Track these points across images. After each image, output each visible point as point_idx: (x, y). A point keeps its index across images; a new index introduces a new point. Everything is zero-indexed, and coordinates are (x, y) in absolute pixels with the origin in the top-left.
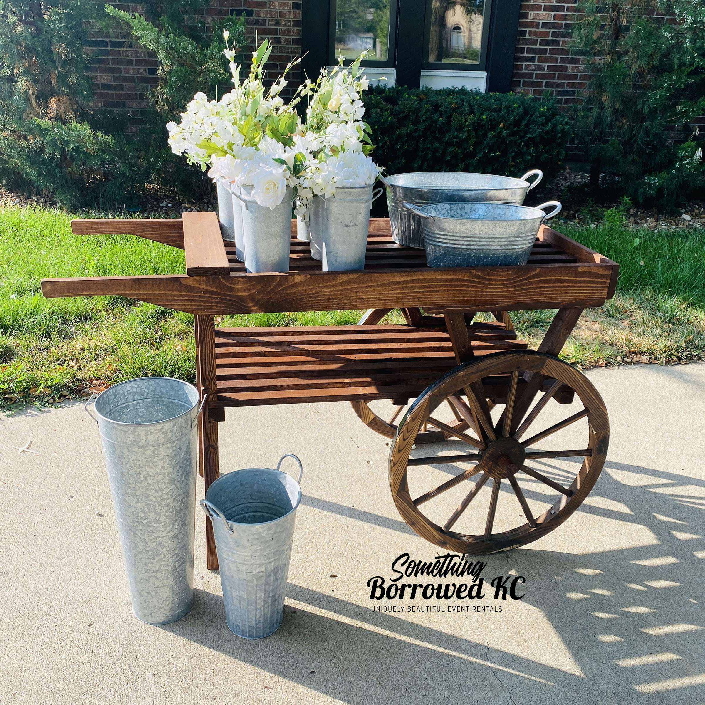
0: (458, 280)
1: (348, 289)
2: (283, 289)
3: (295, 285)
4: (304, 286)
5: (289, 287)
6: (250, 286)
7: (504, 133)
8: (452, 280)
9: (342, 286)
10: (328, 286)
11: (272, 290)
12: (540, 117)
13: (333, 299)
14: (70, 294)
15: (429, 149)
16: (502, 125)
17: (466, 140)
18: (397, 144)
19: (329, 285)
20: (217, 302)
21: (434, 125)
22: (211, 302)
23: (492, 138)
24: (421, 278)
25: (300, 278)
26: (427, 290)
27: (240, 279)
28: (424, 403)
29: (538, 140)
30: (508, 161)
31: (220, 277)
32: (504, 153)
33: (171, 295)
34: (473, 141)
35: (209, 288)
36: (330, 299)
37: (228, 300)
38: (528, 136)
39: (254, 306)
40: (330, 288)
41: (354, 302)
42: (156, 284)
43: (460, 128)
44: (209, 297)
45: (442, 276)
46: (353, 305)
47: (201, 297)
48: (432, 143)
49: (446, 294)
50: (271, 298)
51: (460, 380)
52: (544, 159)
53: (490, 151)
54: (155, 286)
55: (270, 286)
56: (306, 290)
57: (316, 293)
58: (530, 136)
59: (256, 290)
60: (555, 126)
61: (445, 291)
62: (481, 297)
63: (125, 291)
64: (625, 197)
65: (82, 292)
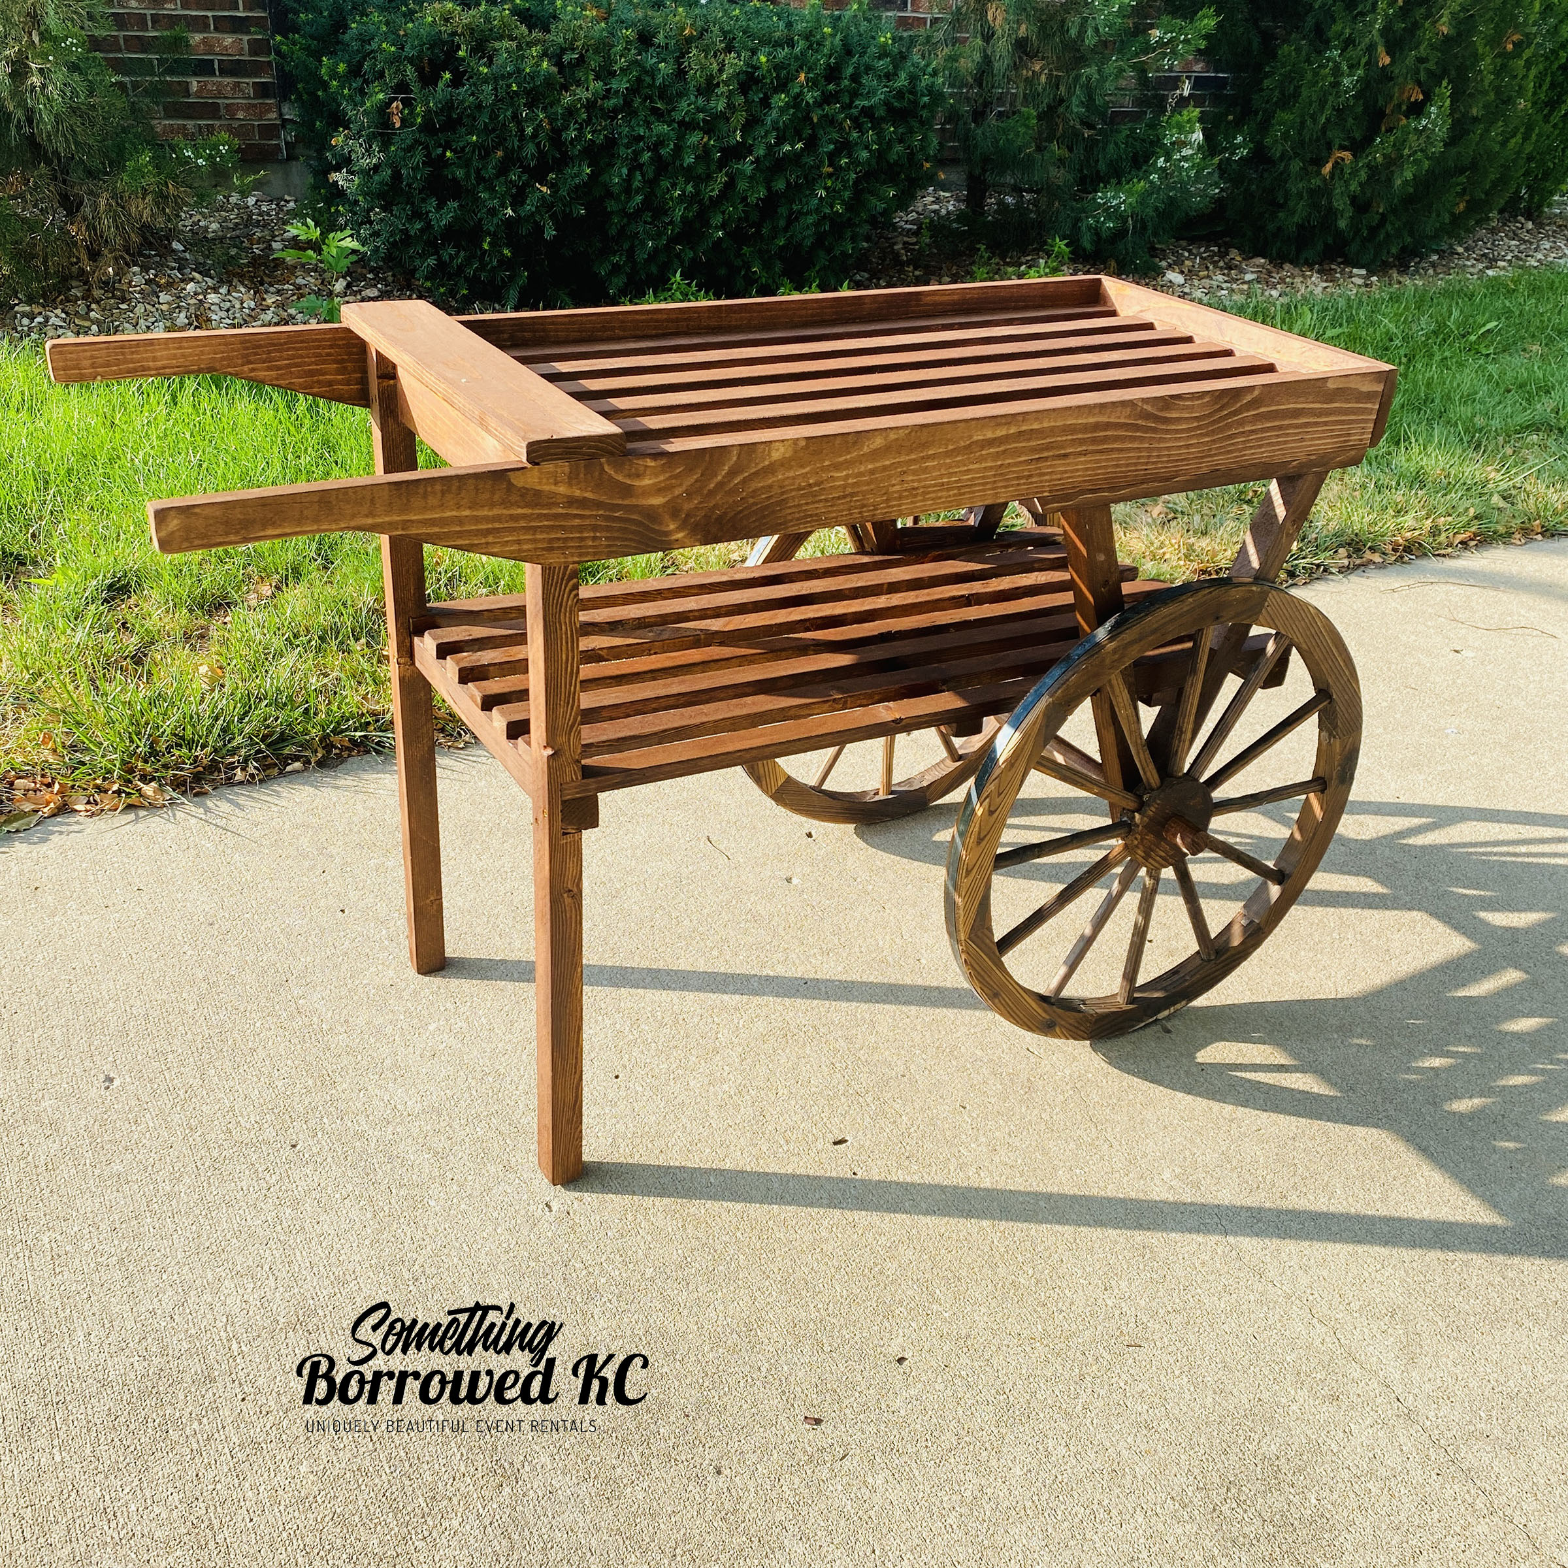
0: (1108, 426)
1: (885, 468)
2: (744, 481)
3: (771, 469)
4: (791, 468)
5: (756, 474)
6: (670, 478)
7: (809, 97)
8: (1096, 427)
9: (873, 461)
10: (842, 463)
11: (721, 485)
12: (880, 58)
13: (852, 495)
14: (233, 538)
15: (640, 138)
16: (802, 77)
17: (724, 117)
18: (567, 128)
19: (846, 461)
20: (595, 528)
21: (648, 80)
22: (581, 528)
23: (782, 110)
24: (1036, 426)
25: (782, 450)
26: (1046, 454)
27: (650, 463)
28: (1034, 723)
29: (881, 112)
30: (822, 162)
31: (603, 460)
32: (812, 144)
33: (486, 519)
34: (740, 117)
35: (578, 493)
36: (844, 497)
37: (619, 519)
38: (861, 103)
39: (679, 529)
40: (848, 469)
41: (895, 499)
42: (449, 491)
43: (708, 87)
44: (576, 516)
45: (1076, 418)
46: (893, 506)
47: (556, 516)
48: (648, 124)
49: (1082, 463)
50: (716, 507)
51: (1108, 661)
52: (895, 157)
53: (781, 141)
54: (449, 496)
55: (716, 476)
56: (794, 478)
57: (816, 484)
58: (865, 103)
59: (684, 488)
60: (913, 78)
61: (1080, 454)
62: (1147, 463)
63: (374, 516)
64: (1057, 240)
65: (264, 528)
